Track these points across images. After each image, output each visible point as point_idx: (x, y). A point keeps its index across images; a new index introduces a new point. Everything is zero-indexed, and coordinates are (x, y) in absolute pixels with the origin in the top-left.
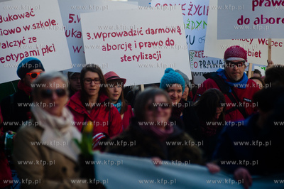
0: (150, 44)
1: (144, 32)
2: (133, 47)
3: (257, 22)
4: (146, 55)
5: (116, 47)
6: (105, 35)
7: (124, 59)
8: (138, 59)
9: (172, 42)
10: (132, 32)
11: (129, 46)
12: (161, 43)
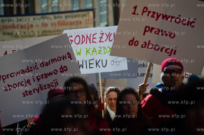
0: (46, 75)
1: (39, 66)
2: (32, 81)
3: (144, 46)
4: (45, 86)
5: (16, 85)
6: (4, 77)
7: (25, 94)
8: (38, 91)
9: (65, 69)
10: (28, 69)
11: (28, 81)
12: (56, 72)
